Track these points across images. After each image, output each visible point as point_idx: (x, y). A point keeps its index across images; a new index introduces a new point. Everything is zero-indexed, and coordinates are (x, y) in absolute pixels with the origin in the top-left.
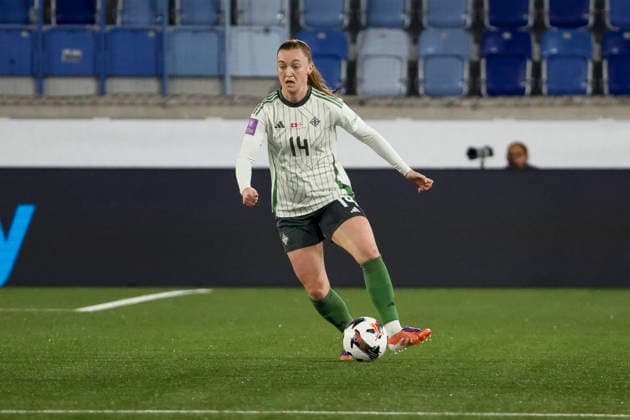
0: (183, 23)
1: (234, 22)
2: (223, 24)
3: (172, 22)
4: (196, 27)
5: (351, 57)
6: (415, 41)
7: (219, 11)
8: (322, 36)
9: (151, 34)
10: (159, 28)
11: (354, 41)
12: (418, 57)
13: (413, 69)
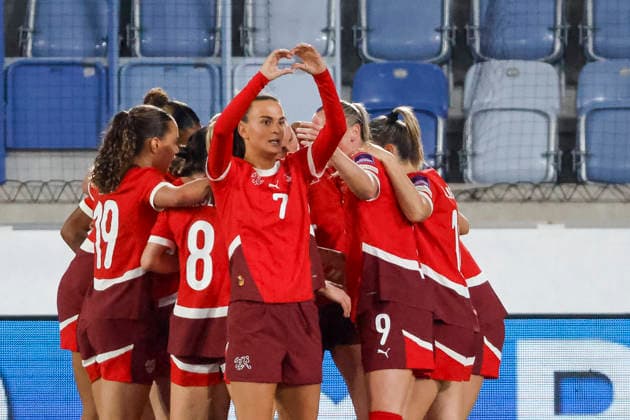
0: (144, 52)
1: (238, 51)
2: (220, 55)
3: (126, 50)
4: (171, 60)
5: (454, 113)
6: (572, 83)
7: (213, 31)
8: (401, 73)
9: (89, 72)
10: (103, 61)
11: (460, 83)
12: (578, 111)
13: (567, 133)
